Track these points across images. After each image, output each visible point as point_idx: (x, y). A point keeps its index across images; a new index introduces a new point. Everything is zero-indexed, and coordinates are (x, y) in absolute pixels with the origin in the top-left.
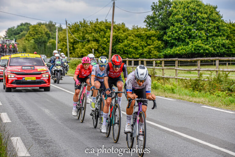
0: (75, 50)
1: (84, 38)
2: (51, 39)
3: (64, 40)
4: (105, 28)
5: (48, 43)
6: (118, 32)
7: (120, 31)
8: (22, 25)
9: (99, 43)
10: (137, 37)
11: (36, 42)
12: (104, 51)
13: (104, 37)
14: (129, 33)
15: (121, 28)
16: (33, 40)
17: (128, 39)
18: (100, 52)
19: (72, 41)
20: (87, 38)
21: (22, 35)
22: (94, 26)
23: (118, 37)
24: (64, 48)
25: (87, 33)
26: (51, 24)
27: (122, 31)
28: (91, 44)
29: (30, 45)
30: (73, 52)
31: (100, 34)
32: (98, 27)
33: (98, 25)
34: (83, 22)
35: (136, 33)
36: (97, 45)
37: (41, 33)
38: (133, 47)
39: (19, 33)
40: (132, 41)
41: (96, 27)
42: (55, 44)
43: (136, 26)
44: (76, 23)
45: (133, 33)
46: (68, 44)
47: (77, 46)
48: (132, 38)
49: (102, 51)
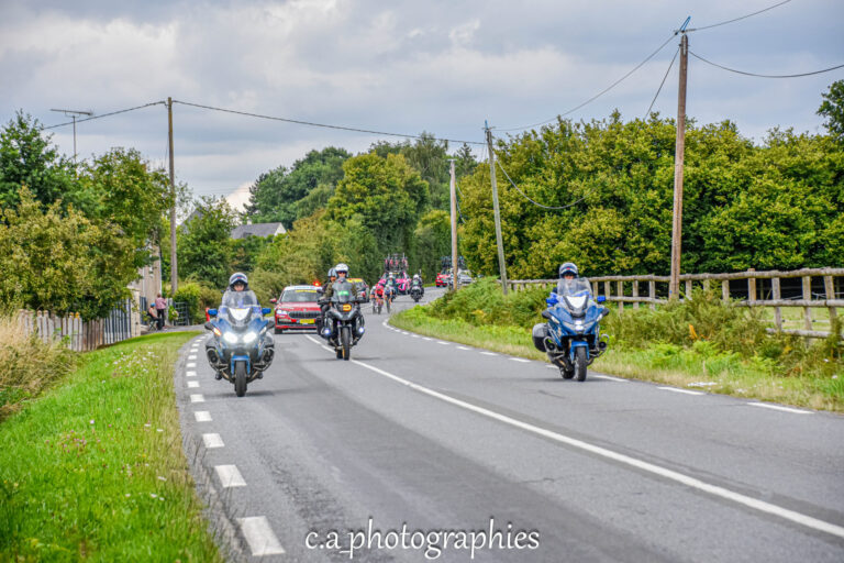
0: (531, 245)
1: (564, 195)
2: (428, 207)
3: (485, 210)
4: (652, 149)
5: (419, 224)
6: (709, 161)
7: (714, 158)
8: (311, 158)
9: (626, 213)
10: (790, 176)
11: (370, 223)
12: (651, 245)
13: (649, 186)
14: (755, 164)
15: (720, 144)
16: (360, 216)
17: (750, 188)
18: (635, 250)
19: (514, 209)
20: (576, 193)
21: (315, 199)
22: (605, 144)
23: (706, 181)
24: (483, 241)
25: (576, 173)
26: (430, 146)
27: (725, 158)
28: (595, 217)
29: (347, 239)
30: (520, 256)
31: (629, 175)
32: (622, 145)
33: (619, 139)
34: (556, 129)
35: (787, 161)
36: (621, 220)
37: (389, 187)
38: (773, 222)
39: (302, 194)
40: (771, 196)
41: (611, 146)
42: (448, 227)
43: (783, 129)
44: (527, 137)
45: (771, 162)
46: (498, 224)
47: (534, 229)
48: (770, 183)
49: (643, 245)
